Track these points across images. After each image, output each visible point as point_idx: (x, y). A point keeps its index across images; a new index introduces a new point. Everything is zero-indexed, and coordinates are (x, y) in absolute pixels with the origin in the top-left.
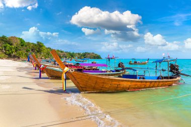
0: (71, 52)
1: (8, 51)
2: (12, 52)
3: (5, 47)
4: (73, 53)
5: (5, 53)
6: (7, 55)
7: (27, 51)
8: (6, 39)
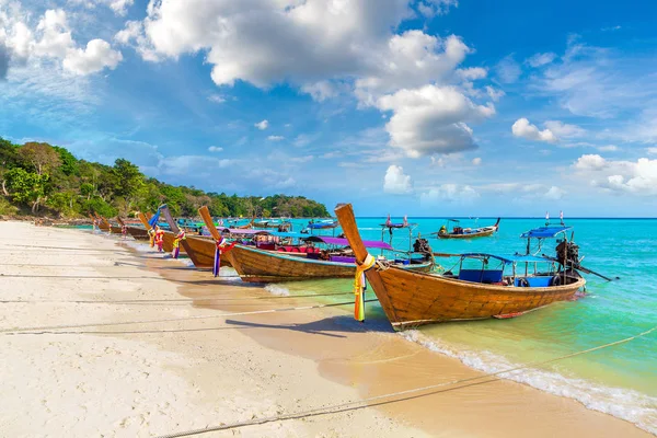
0: (229, 195)
1: (19, 190)
2: (35, 197)
3: (9, 178)
4: (234, 198)
5: (10, 199)
6: (16, 203)
7: (85, 192)
8: (12, 150)
